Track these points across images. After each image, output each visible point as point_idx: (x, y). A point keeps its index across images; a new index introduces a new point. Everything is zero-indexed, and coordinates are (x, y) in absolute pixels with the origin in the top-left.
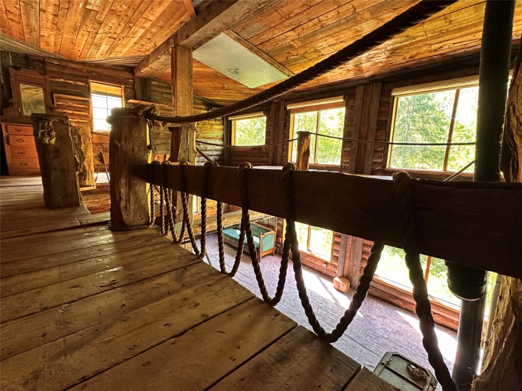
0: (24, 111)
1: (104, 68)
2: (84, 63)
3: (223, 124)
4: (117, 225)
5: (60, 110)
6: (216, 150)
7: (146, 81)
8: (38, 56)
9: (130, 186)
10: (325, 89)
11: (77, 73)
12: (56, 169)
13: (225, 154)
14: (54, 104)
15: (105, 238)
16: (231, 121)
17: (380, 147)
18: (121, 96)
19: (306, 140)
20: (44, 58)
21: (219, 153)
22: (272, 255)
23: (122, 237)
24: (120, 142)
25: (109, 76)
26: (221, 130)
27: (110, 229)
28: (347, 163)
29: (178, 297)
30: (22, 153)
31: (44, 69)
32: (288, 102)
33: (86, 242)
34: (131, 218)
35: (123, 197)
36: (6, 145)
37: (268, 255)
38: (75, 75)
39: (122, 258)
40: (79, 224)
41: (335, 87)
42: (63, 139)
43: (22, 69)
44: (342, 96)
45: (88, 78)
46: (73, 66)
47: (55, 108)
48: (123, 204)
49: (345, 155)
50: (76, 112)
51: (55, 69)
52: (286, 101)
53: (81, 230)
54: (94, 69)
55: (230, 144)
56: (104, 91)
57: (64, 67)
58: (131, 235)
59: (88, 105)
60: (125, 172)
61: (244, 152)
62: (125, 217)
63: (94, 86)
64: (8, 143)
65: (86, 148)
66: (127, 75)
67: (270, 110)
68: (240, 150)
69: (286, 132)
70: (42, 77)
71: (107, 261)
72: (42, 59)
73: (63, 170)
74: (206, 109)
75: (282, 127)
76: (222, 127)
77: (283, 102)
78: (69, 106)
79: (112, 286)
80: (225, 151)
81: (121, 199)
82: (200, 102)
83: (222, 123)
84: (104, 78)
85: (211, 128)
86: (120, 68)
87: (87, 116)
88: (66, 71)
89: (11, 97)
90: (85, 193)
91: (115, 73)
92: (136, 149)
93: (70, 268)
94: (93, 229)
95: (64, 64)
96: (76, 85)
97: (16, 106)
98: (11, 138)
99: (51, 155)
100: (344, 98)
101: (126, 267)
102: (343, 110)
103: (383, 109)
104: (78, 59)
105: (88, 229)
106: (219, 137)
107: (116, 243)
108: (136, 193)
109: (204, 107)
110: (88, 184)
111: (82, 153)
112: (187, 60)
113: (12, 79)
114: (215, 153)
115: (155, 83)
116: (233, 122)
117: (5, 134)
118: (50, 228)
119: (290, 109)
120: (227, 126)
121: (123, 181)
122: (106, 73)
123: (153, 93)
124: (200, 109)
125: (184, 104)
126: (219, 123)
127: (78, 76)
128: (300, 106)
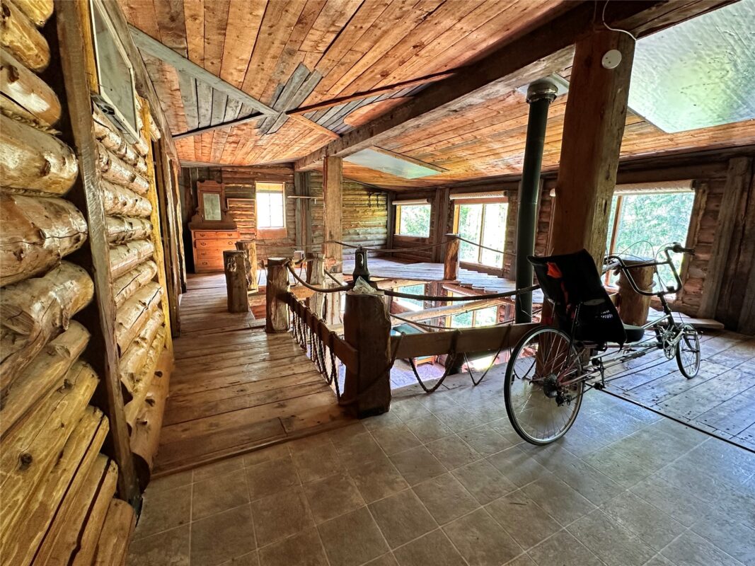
0: (206, 217)
1: (268, 168)
2: (251, 167)
3: (387, 209)
4: (269, 329)
5: (231, 212)
6: (378, 240)
7: (304, 175)
8: (217, 167)
9: (277, 306)
10: (487, 181)
11: (246, 176)
12: (235, 287)
13: (388, 243)
14: (227, 207)
15: (262, 337)
16: (395, 206)
17: (541, 253)
18: (282, 192)
19: (453, 245)
20: (221, 167)
21: (382, 242)
22: (432, 364)
23: (272, 337)
24: (272, 281)
25: (272, 174)
26: (384, 216)
27: (265, 331)
28: (509, 266)
29: (287, 367)
30: (204, 254)
31: (221, 177)
32: (453, 191)
33: (253, 339)
34: (277, 325)
35: (273, 313)
36: (194, 248)
37: (427, 363)
38: (243, 178)
39: (270, 349)
40: (249, 327)
41: (499, 179)
42: (240, 267)
43: (206, 181)
44: (503, 192)
45: (254, 179)
46: (243, 170)
47: (228, 211)
48: (273, 317)
49: (507, 258)
50: (244, 213)
51: (229, 176)
52: (451, 188)
53: (250, 331)
54: (259, 170)
55: (394, 232)
56: (267, 189)
57: (236, 173)
58: (276, 336)
59: (254, 205)
60: (274, 298)
61: (407, 242)
62: (274, 325)
63: (259, 185)
64: (195, 247)
65: (252, 260)
66: (288, 171)
67: (435, 197)
68: (404, 240)
69: (450, 225)
70: (219, 185)
71: (262, 350)
72: (219, 169)
73: (239, 287)
74: (367, 194)
75: (446, 219)
76: (385, 213)
77: (447, 190)
78: (239, 207)
79: (264, 360)
80: (389, 241)
81: (271, 314)
82: (361, 187)
83: (385, 208)
84: (267, 177)
85: (372, 215)
86: (281, 166)
87: (252, 215)
88: (237, 176)
89: (197, 206)
90: (250, 295)
91: (278, 171)
92: (281, 284)
93: (248, 351)
94: (257, 330)
95: (236, 170)
96: (245, 188)
97: (200, 213)
98: (197, 243)
99: (234, 278)
100: (505, 194)
101: (270, 353)
102: (506, 206)
103: (545, 209)
104: (247, 165)
105: (254, 330)
106: (382, 224)
107: (268, 340)
108: (280, 310)
109: (365, 193)
110: (252, 288)
111: (249, 264)
112: (337, 168)
113: (198, 191)
114: (377, 243)
115: (314, 174)
116: (398, 207)
117: (193, 239)
118: (234, 328)
119: (454, 200)
120: (391, 212)
121: (273, 303)
122: (269, 172)
123: (312, 185)
124: (361, 195)
125: (334, 210)
126: (382, 208)
127: (246, 179)
128: (463, 198)
